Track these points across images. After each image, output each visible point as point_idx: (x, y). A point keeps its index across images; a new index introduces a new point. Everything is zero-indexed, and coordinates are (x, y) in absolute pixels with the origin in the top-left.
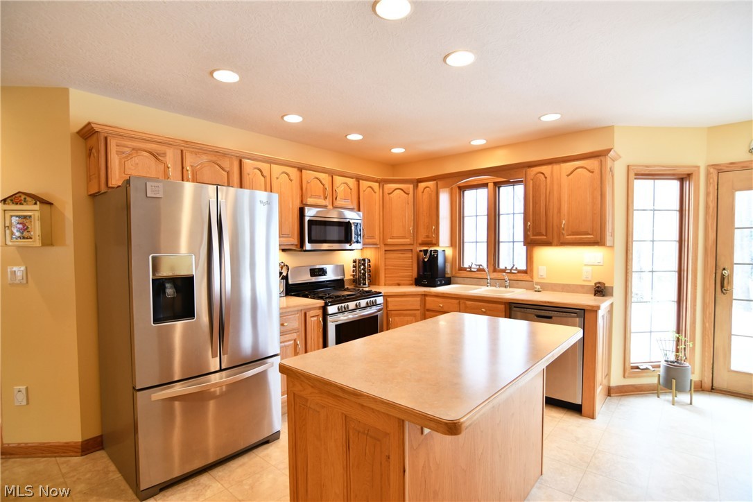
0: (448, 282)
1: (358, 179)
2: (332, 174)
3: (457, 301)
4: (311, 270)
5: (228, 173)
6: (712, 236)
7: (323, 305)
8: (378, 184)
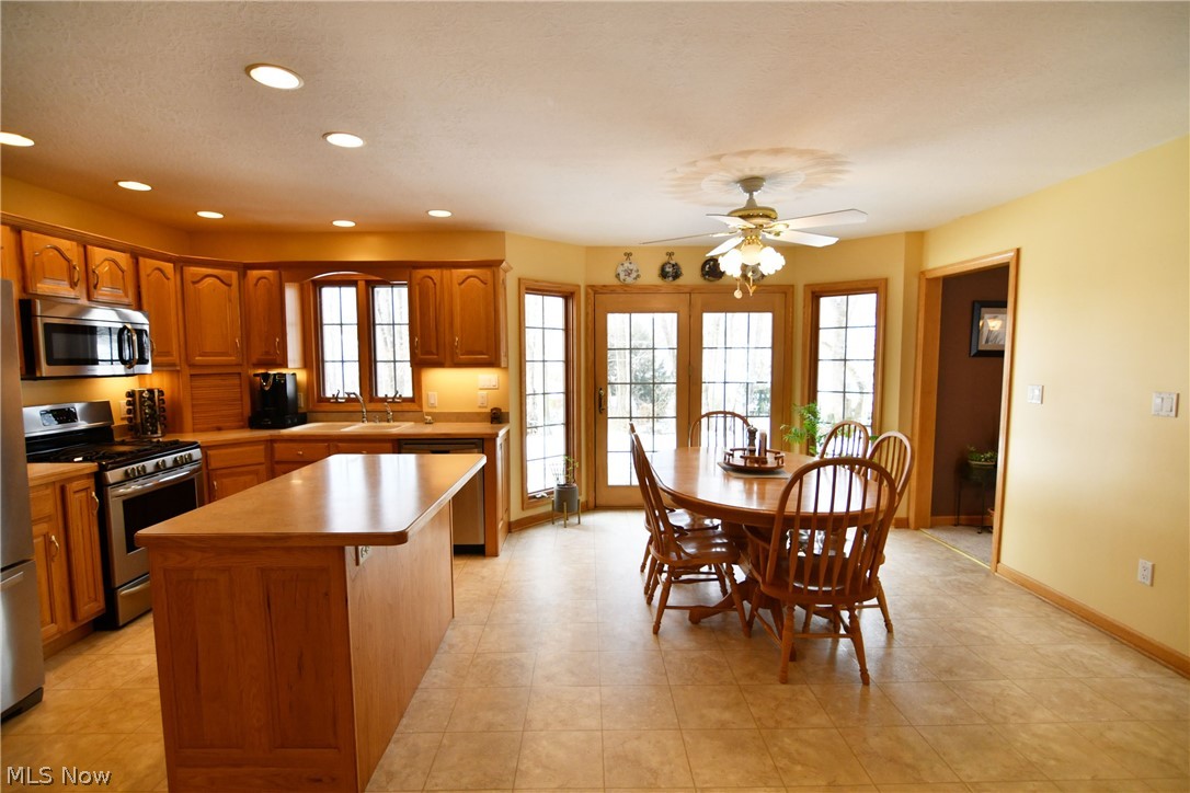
0: (303, 421)
1: (136, 254)
2: (84, 242)
3: (324, 445)
6: (591, 356)
7: (96, 469)
8: (172, 265)
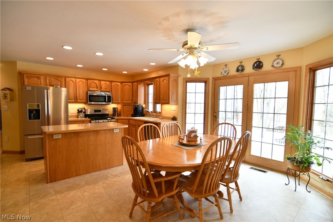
0: (143, 116)
1: (111, 82)
2: (100, 80)
3: (135, 121)
4: (94, 110)
5: (61, 82)
6: (213, 102)
7: (90, 120)
8: (120, 83)
